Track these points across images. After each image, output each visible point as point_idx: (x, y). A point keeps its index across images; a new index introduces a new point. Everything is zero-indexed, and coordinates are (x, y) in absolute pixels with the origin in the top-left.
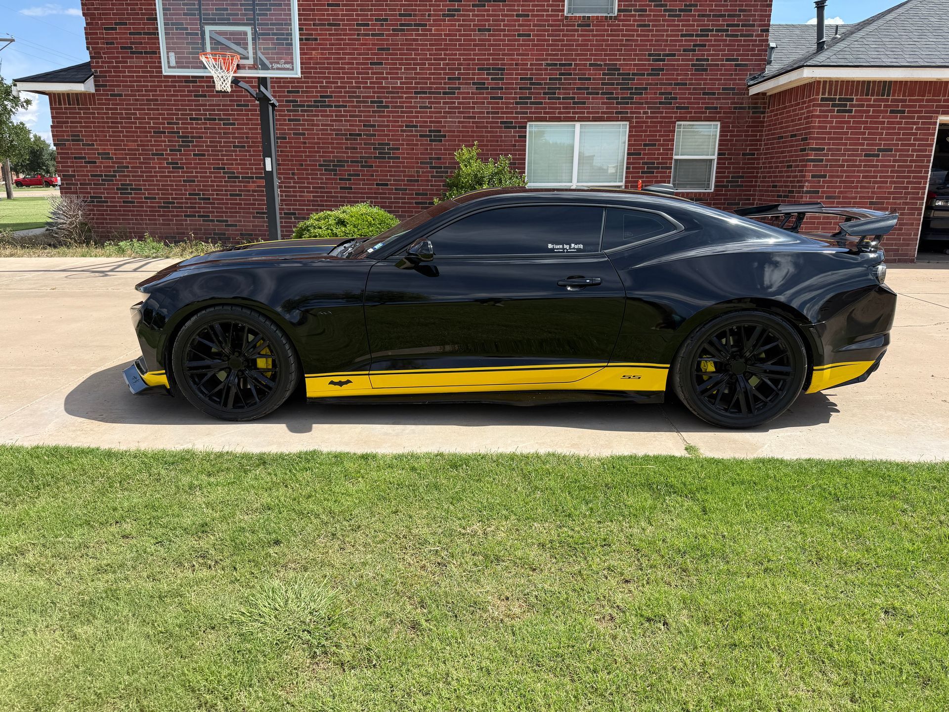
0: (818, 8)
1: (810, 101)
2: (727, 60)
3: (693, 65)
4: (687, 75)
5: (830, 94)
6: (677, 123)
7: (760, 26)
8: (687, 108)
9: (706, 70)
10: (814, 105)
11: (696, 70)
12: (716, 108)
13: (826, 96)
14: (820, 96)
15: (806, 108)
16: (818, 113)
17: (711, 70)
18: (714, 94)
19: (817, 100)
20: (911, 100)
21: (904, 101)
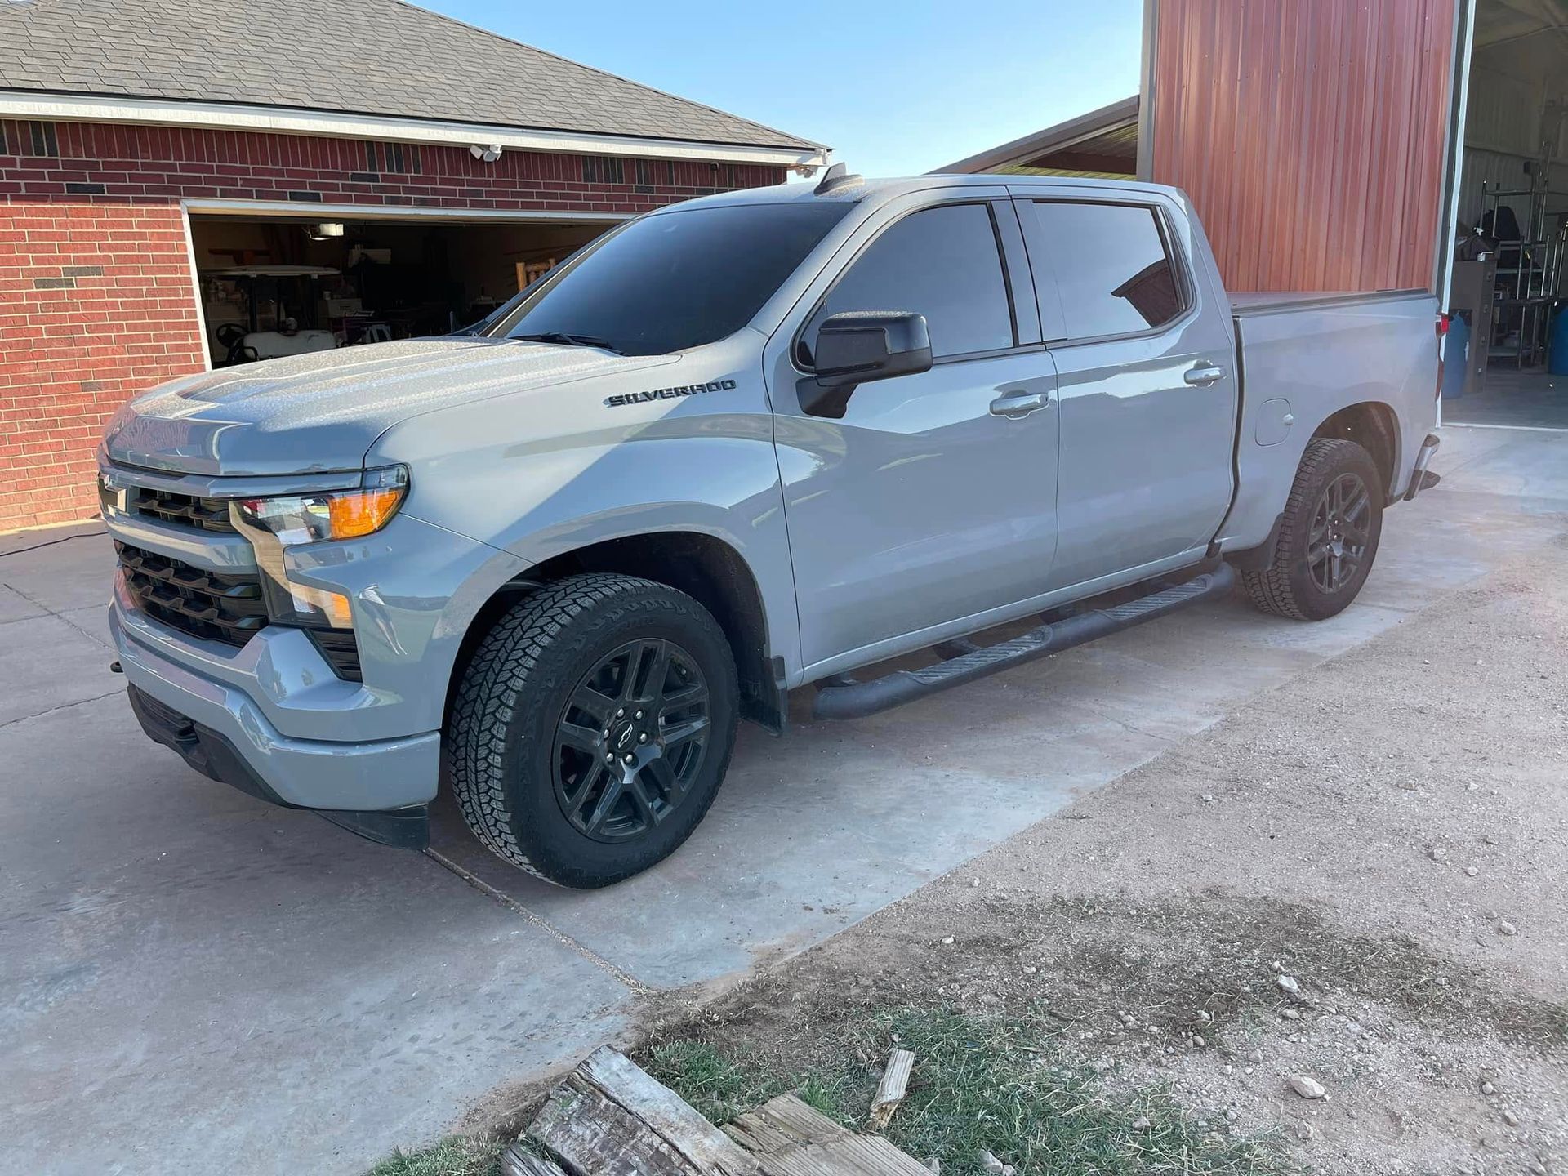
20: (107, 165)
21: (95, 165)
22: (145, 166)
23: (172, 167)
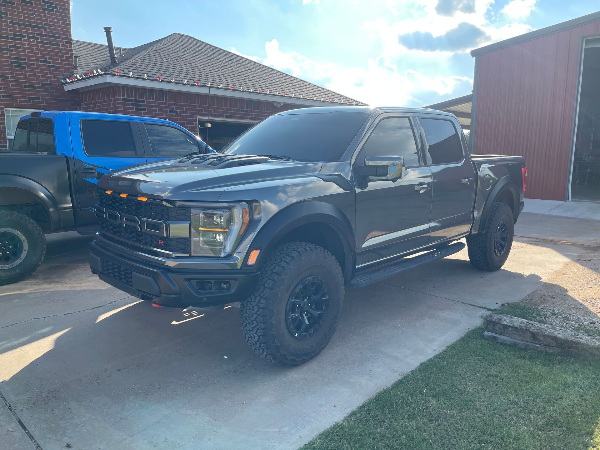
0: (107, 32)
1: (115, 100)
2: (41, 61)
3: (11, 62)
4: (8, 70)
5: (128, 96)
6: (5, 109)
7: (64, 38)
8: (13, 97)
9: (24, 67)
10: (118, 103)
11: (15, 66)
12: (39, 99)
13: (126, 97)
14: (122, 97)
15: (113, 104)
16: (122, 109)
17: (28, 68)
18: (35, 87)
19: (120, 99)
20: (180, 105)
21: (176, 105)
22: (190, 106)
23: (196, 106)
